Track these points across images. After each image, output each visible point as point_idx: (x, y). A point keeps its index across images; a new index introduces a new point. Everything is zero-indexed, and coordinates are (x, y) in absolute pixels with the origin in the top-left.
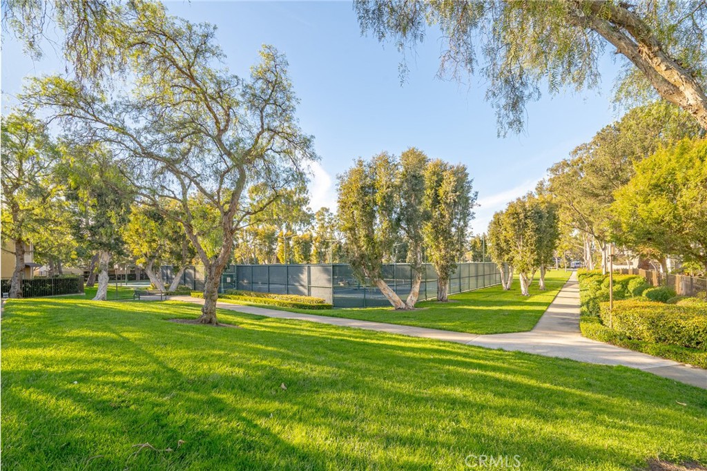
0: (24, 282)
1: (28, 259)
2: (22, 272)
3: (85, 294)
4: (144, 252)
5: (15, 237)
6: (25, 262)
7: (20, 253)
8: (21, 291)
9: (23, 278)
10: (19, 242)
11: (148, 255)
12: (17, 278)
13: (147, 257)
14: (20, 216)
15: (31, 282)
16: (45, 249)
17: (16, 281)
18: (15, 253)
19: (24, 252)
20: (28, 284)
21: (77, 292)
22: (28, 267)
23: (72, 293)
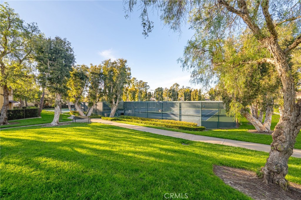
0: (9, 111)
1: (11, 98)
2: (7, 106)
3: (41, 117)
4: (74, 95)
5: (3, 85)
6: (9, 100)
7: (6, 94)
8: (7, 117)
9: (8, 109)
10: (5, 87)
11: (76, 97)
12: (4, 110)
13: (75, 97)
14: (6, 71)
15: (12, 111)
16: (21, 93)
17: (4, 112)
18: (3, 95)
19: (8, 94)
20: (11, 112)
21: (37, 116)
22: (10, 103)
23: (35, 117)
